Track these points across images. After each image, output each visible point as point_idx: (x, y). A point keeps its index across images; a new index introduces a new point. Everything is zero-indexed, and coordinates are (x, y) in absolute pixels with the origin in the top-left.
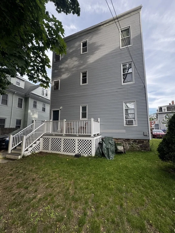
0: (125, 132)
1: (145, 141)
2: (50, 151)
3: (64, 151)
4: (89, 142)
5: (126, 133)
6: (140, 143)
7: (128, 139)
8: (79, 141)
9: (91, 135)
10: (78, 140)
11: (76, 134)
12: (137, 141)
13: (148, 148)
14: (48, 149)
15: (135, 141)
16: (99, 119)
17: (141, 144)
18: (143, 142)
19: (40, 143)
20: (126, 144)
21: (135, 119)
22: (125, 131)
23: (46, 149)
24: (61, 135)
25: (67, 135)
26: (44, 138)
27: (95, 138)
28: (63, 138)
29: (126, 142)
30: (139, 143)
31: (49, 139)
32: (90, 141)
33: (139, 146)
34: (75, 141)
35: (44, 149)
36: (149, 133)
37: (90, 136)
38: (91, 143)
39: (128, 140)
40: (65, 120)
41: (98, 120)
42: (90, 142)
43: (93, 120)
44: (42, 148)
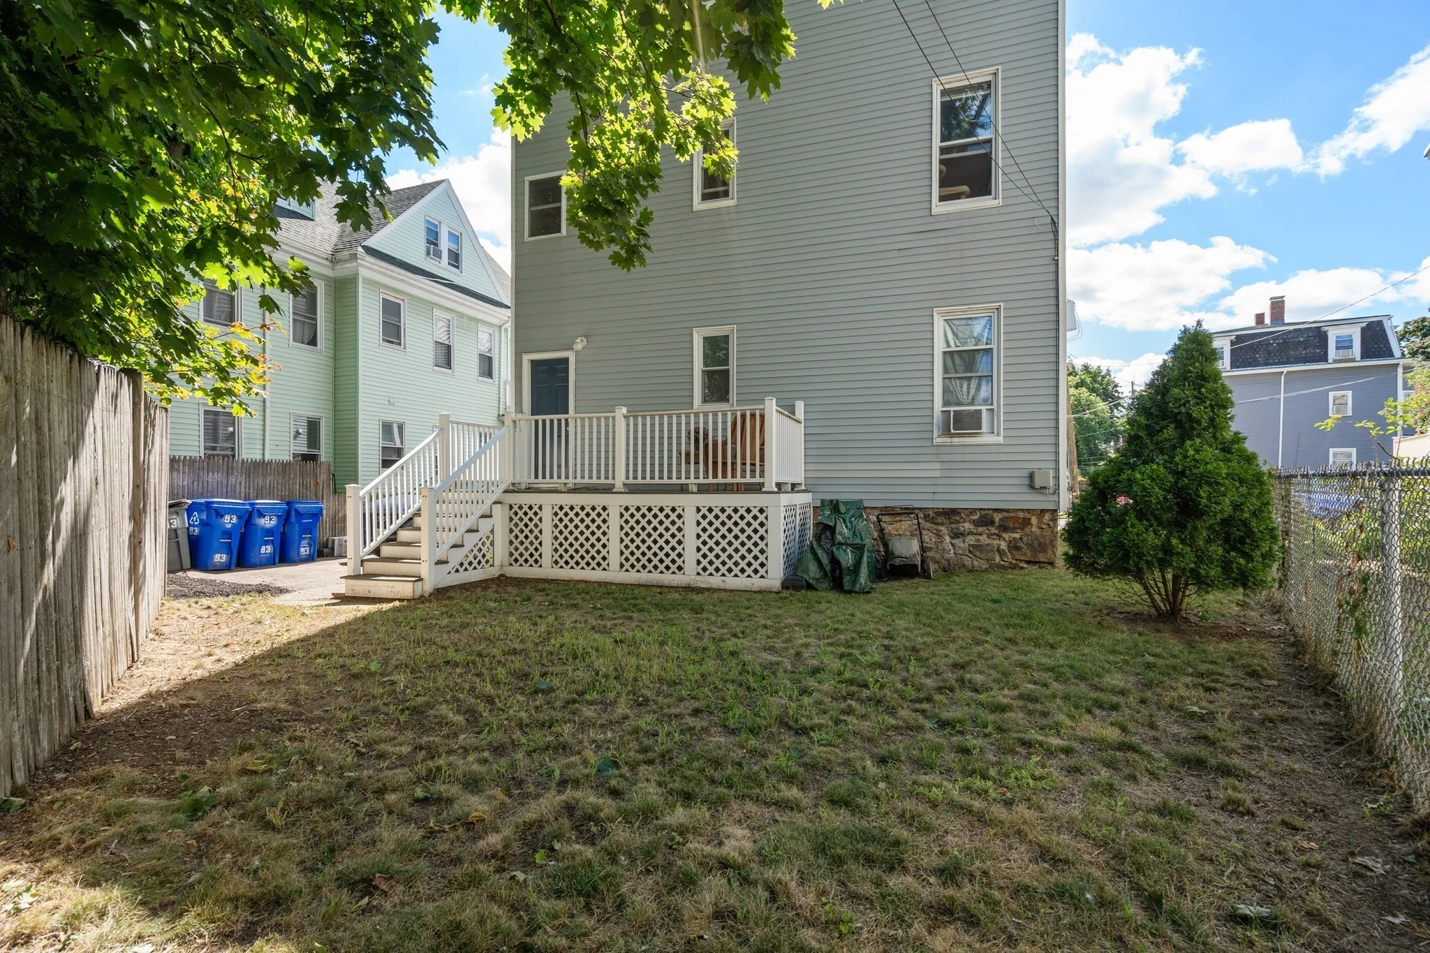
0: (937, 474)
1: (1034, 520)
2: (547, 569)
3: (627, 565)
4: (755, 518)
5: (942, 481)
6: (1013, 530)
7: (954, 512)
8: (704, 517)
9: (762, 485)
10: (698, 510)
11: (683, 481)
12: (997, 517)
13: (1050, 551)
14: (536, 561)
15: (985, 519)
16: (800, 407)
17: (1017, 536)
18: (1026, 523)
19: (492, 531)
20: (939, 535)
21: (995, 406)
22: (938, 466)
23: (526, 561)
24: (608, 490)
25: (632, 489)
26: (511, 507)
27: (785, 499)
28: (615, 503)
29: (942, 524)
30: (1004, 528)
31: (540, 508)
32: (761, 511)
33: (1004, 546)
34: (679, 516)
35: (516, 560)
36: (1057, 478)
37: (757, 488)
38: (762, 525)
39: (950, 514)
40: (624, 410)
41: (793, 413)
42: (761, 518)
43: (775, 407)
44: (507, 559)
